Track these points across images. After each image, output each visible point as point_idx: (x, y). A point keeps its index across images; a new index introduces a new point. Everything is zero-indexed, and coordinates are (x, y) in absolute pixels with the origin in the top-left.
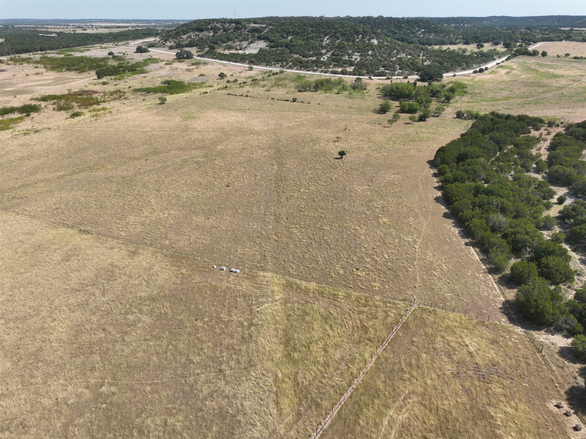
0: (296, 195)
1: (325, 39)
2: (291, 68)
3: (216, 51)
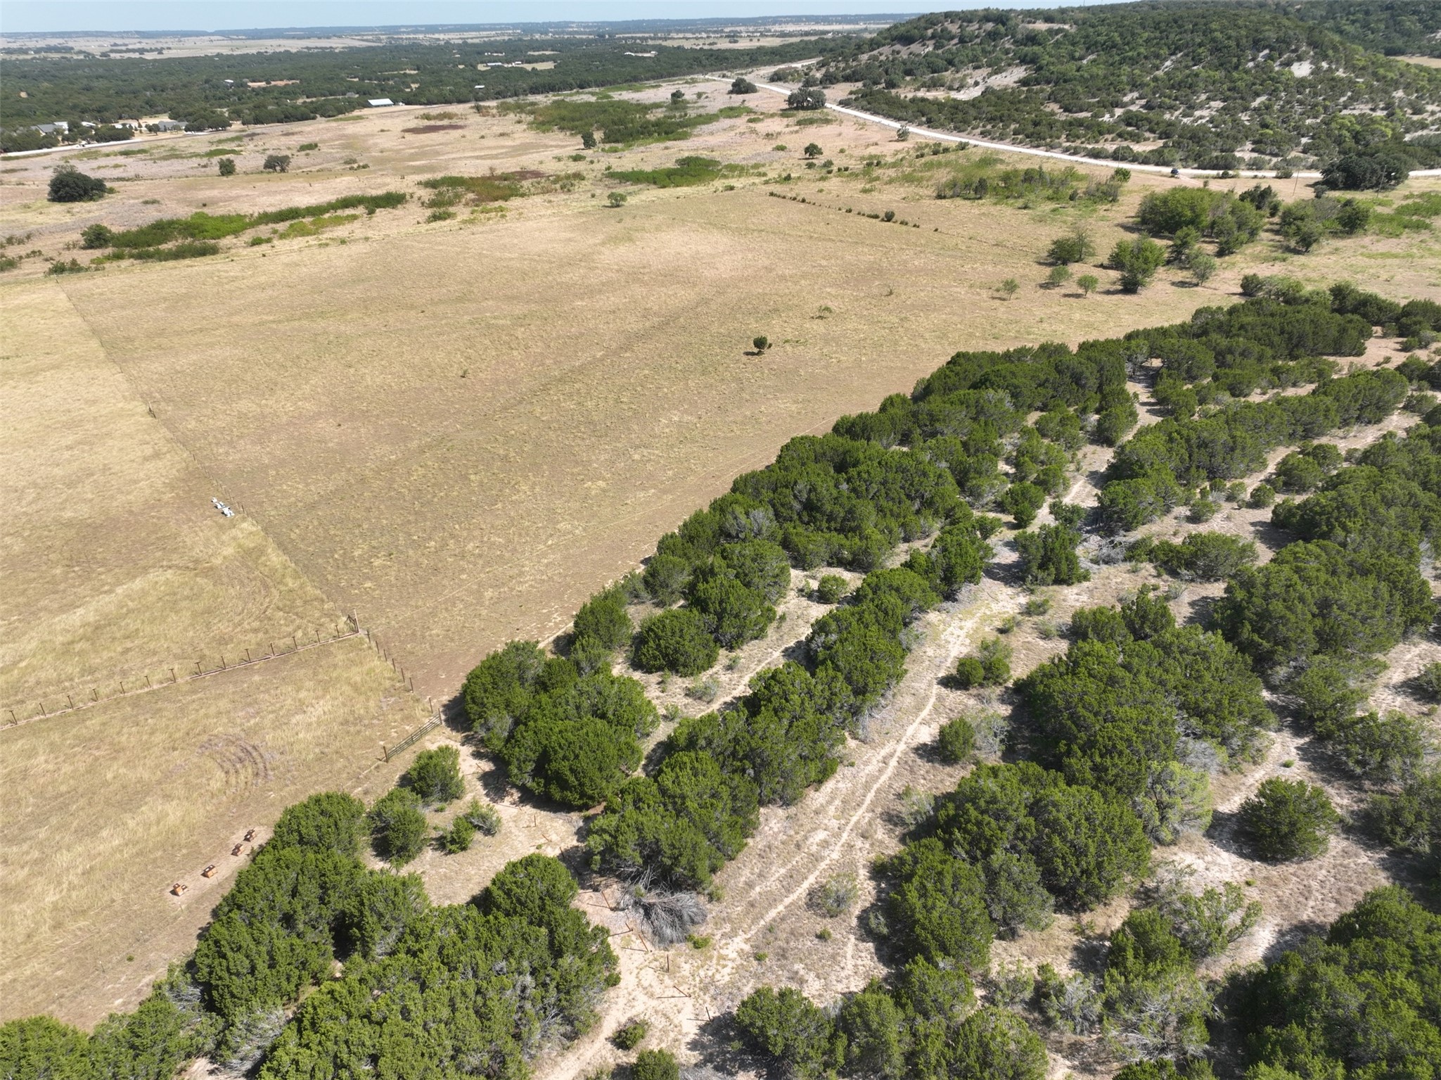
1: (1168, 63)
3: (893, 91)
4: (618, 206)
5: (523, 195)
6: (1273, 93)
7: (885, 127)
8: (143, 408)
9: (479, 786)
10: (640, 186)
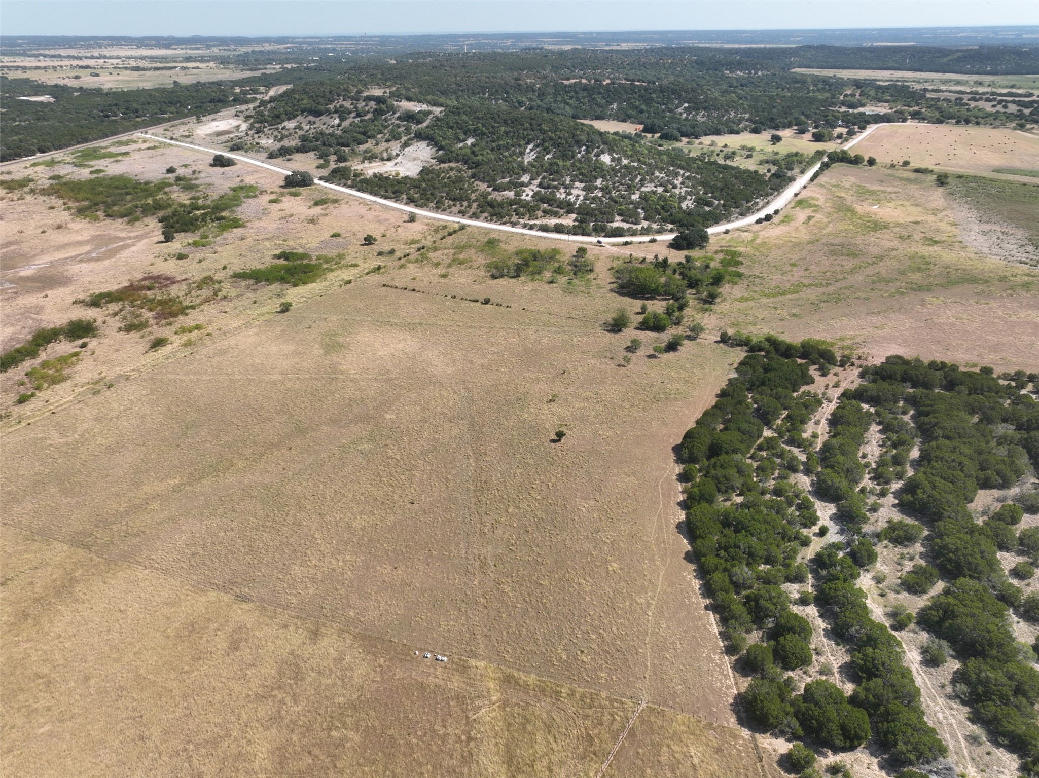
0: (503, 519)
1: (528, 150)
2: (475, 216)
3: (347, 164)
4: (287, 310)
5: (192, 307)
6: (604, 177)
7: (385, 207)
10: (277, 285)
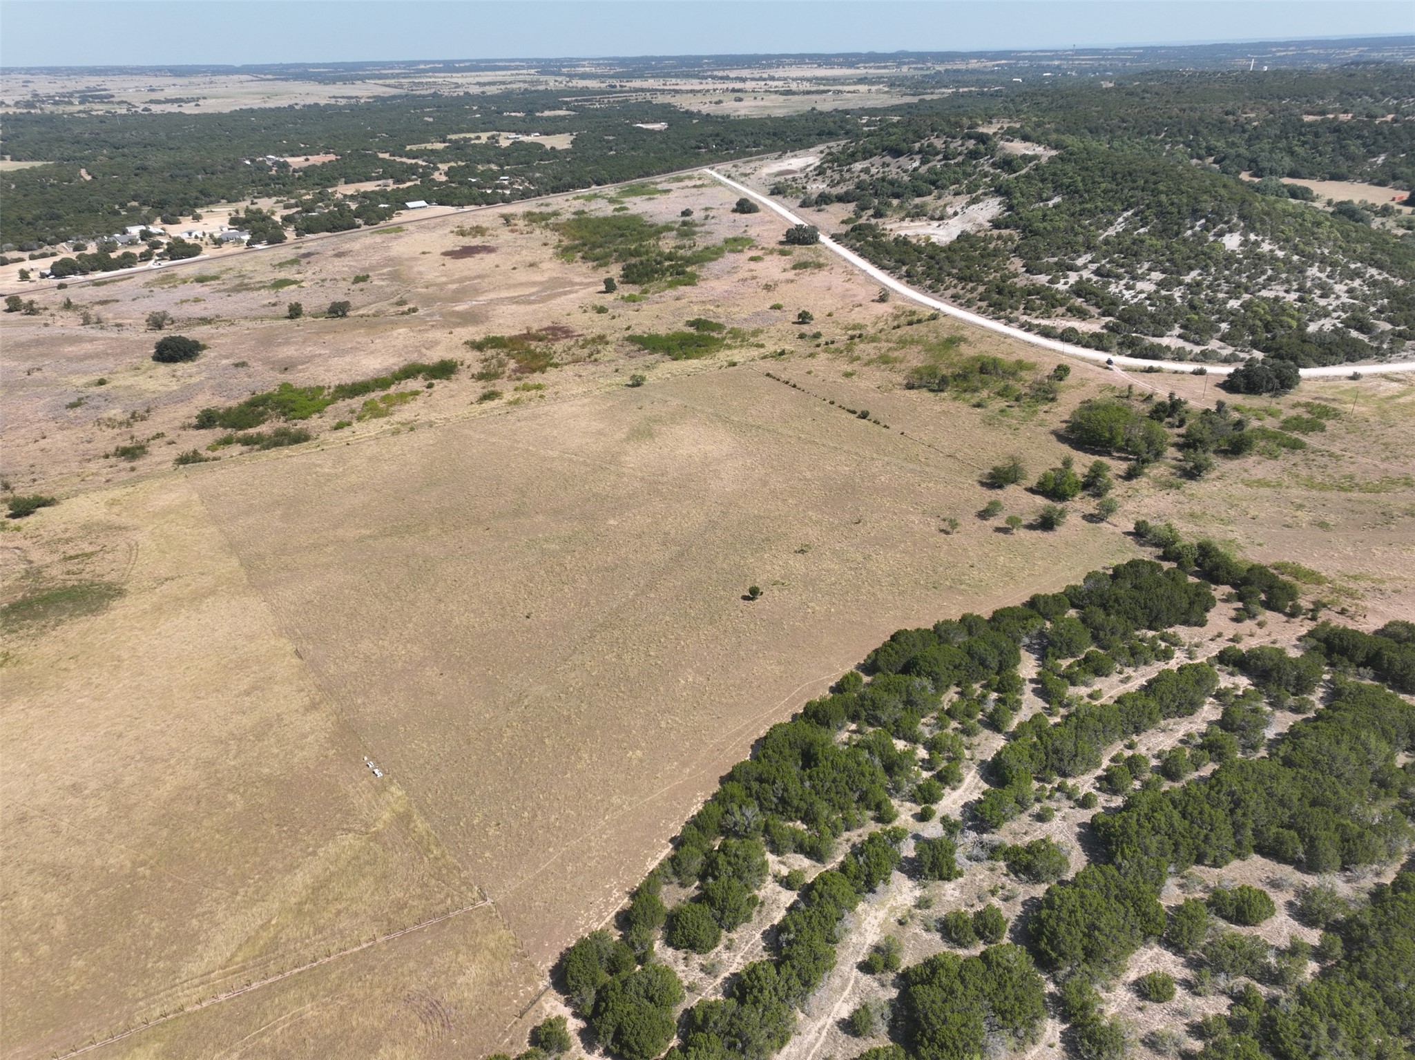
1: (1120, 219)
3: (880, 221)
4: (638, 385)
5: (556, 366)
6: (1205, 268)
7: (870, 279)
8: (290, 648)
9: (578, 1039)
10: (657, 356)
